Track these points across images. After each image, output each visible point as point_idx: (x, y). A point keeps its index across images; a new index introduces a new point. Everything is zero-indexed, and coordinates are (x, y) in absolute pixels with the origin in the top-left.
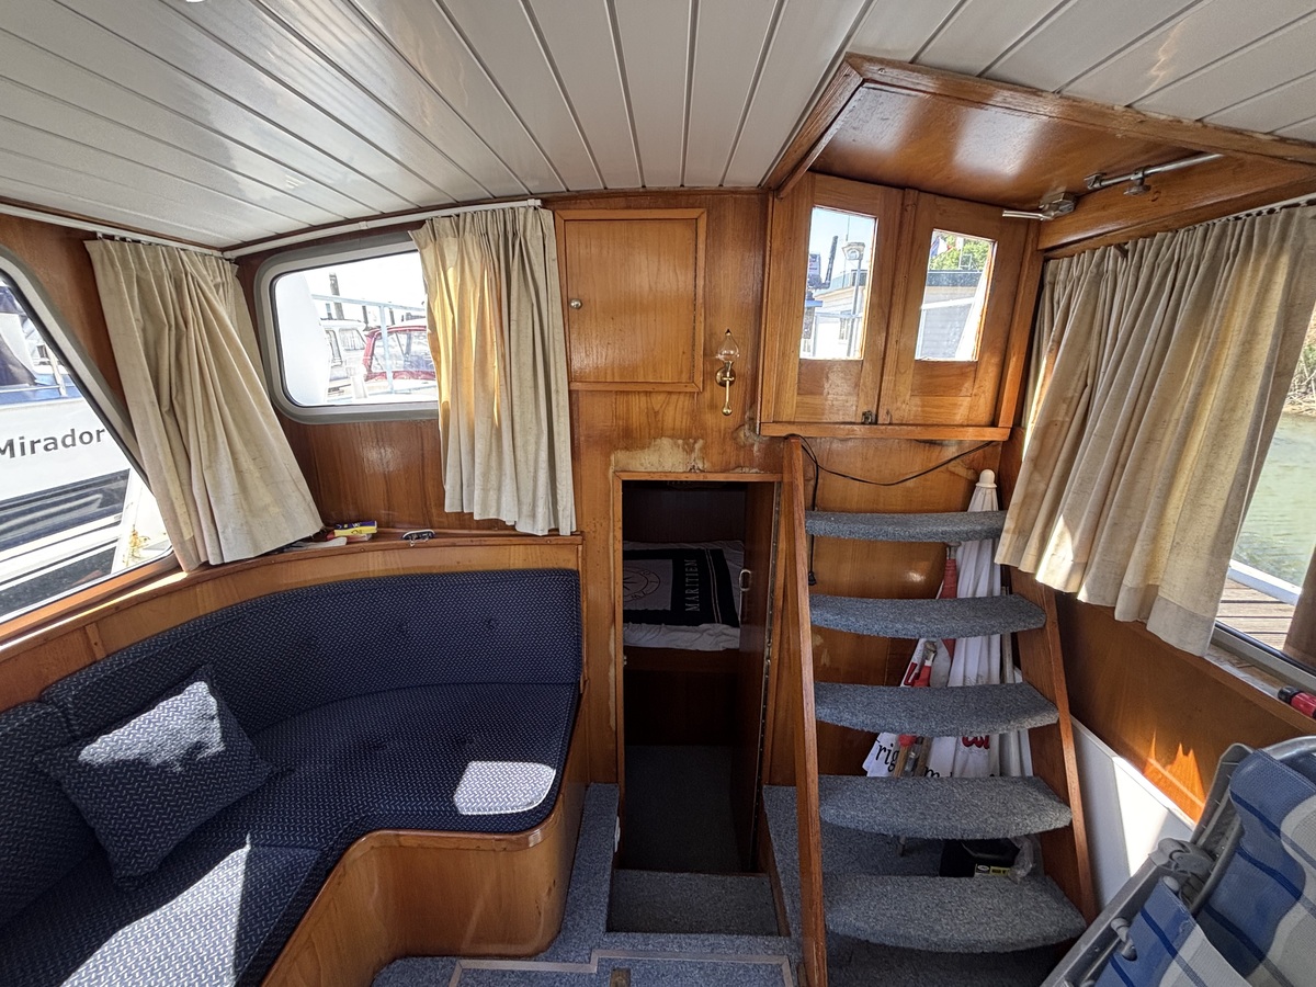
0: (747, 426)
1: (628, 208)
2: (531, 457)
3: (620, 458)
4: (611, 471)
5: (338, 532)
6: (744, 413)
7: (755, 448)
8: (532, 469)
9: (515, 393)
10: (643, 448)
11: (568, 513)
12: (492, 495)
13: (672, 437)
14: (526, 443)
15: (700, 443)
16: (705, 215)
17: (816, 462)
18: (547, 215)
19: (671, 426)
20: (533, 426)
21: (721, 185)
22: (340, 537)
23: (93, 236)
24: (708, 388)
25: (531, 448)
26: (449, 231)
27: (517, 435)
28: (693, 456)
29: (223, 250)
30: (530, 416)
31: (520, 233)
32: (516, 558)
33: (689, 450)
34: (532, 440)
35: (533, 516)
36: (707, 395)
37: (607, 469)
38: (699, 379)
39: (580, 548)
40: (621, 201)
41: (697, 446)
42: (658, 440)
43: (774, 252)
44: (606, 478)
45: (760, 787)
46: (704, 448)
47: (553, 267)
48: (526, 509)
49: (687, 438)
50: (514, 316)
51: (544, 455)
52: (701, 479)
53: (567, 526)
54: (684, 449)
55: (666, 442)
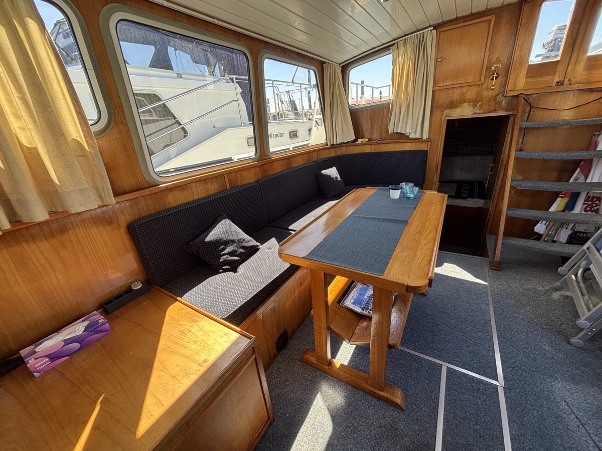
0: (500, 94)
1: (465, 22)
2: (417, 113)
3: (448, 111)
4: (443, 117)
5: (359, 140)
6: (500, 89)
7: (503, 102)
8: (417, 117)
9: (415, 93)
10: (456, 107)
11: (426, 131)
12: (404, 125)
13: (469, 102)
14: (416, 109)
15: (480, 103)
16: (494, 17)
17: (530, 105)
18: (434, 31)
19: (469, 98)
20: (419, 103)
21: (503, 4)
22: (360, 141)
23: (325, 63)
24: (486, 82)
25: (418, 110)
26: (402, 45)
27: (414, 106)
28: (476, 108)
29: (340, 64)
30: (419, 100)
31: (425, 40)
32: (408, 147)
33: (475, 106)
34: (418, 108)
35: (416, 132)
36: (485, 84)
37: (442, 117)
38: (483, 79)
39: (429, 143)
40: (462, 20)
41: (478, 105)
42: (463, 104)
43: (522, 25)
44: (441, 119)
45: (485, 234)
46: (481, 106)
47: (434, 49)
48: (413, 130)
49: (474, 102)
50: (418, 68)
51: (422, 111)
52: (478, 116)
53: (425, 136)
54: (473, 106)
55: (466, 104)
